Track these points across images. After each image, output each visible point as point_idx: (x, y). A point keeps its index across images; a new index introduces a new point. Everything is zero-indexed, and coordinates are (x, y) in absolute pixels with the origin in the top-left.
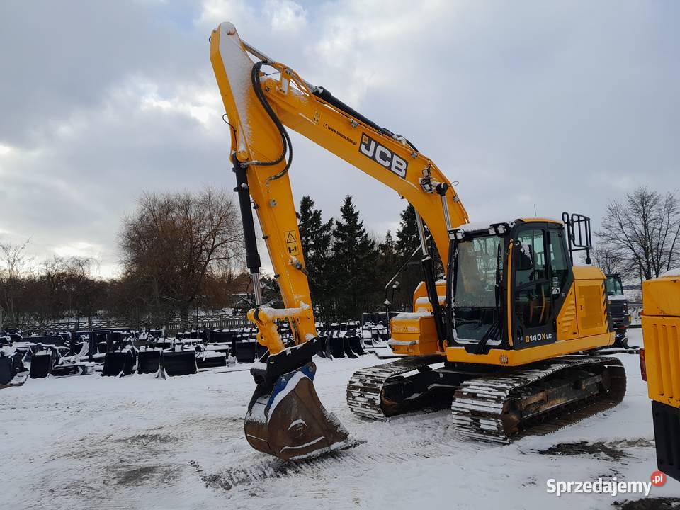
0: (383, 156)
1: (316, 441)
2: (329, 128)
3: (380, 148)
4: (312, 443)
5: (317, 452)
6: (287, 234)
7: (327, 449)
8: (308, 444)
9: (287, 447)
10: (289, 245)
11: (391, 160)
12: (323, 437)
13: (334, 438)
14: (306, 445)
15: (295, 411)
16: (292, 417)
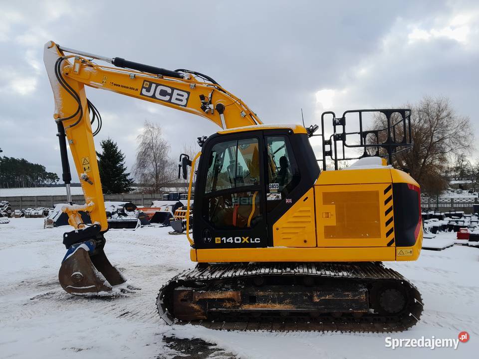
0: (163, 93)
1: (89, 287)
2: (115, 85)
3: (160, 88)
4: (86, 287)
5: (89, 294)
6: (83, 160)
7: (96, 294)
8: (84, 287)
9: (70, 286)
10: (84, 166)
11: (171, 95)
12: (94, 286)
13: (101, 288)
14: (82, 288)
15: (75, 266)
16: (74, 269)
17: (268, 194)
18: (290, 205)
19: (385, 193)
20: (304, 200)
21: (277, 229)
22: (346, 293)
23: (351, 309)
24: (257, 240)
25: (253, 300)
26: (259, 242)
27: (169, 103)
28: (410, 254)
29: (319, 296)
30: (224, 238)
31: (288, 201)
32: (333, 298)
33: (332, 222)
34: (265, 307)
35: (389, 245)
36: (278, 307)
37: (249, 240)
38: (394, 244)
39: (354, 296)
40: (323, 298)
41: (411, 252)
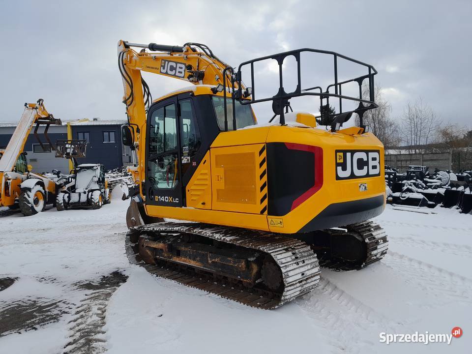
17: (182, 157)
18: (196, 168)
19: (260, 155)
20: (204, 163)
21: (189, 191)
22: (229, 259)
23: (239, 277)
24: (177, 200)
25: (178, 254)
26: (178, 202)
27: (175, 76)
28: (279, 225)
29: (211, 259)
30: (159, 197)
31: (194, 164)
32: (220, 262)
33: (221, 185)
34: (185, 261)
35: (262, 212)
36: (192, 263)
37: (172, 199)
38: (266, 212)
39: (235, 263)
40: (213, 260)
41: (281, 222)
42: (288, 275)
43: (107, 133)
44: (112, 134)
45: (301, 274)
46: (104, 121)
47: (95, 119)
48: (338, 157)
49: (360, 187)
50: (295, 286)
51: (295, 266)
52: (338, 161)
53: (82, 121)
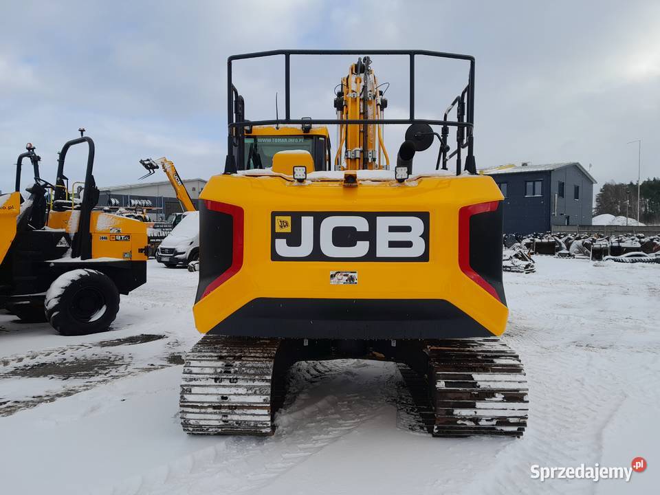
42: (191, 391)
43: (531, 184)
44: (538, 185)
45: (220, 397)
46: (536, 166)
47: (524, 165)
48: (278, 224)
49: (332, 276)
50: (203, 410)
51: (213, 383)
52: (278, 230)
53: (507, 167)
